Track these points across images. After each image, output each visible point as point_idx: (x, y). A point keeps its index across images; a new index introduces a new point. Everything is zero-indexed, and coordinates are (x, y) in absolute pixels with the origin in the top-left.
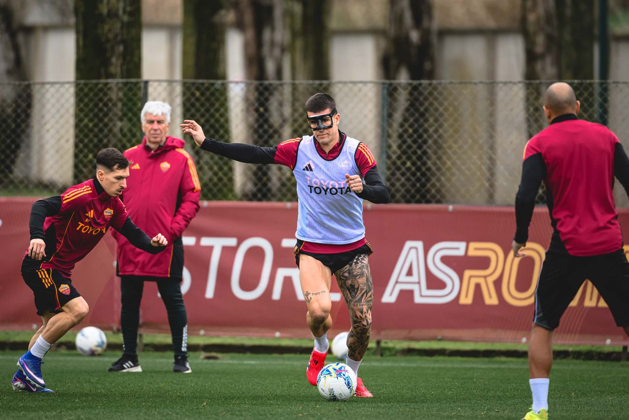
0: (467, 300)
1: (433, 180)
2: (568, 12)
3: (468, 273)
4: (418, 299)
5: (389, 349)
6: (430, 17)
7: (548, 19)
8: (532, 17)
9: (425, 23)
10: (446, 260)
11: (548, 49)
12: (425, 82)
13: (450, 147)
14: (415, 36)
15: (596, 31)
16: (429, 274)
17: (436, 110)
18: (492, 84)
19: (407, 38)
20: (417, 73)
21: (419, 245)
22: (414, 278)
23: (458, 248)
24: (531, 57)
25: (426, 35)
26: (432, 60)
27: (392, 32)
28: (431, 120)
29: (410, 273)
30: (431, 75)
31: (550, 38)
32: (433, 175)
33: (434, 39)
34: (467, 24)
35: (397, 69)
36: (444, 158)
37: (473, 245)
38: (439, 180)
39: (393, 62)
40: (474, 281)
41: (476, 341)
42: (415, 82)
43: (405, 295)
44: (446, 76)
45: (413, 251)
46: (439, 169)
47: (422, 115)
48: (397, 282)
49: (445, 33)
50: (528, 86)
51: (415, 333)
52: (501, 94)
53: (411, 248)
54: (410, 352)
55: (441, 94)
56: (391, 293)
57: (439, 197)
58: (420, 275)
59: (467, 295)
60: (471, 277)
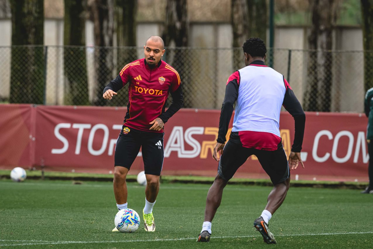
0: (204, 156)
1: (188, 96)
2: (254, 14)
3: (204, 143)
4: (180, 156)
5: (166, 180)
6: (186, 16)
7: (244, 18)
8: (236, 16)
9: (183, 19)
10: (194, 136)
11: (244, 32)
12: (184, 48)
13: (197, 80)
14: (178, 25)
15: (268, 23)
16: (185, 143)
17: (190, 62)
18: (216, 49)
19: (174, 26)
20: (179, 43)
21: (181, 128)
22: (178, 145)
23: (200, 130)
24: (236, 36)
25: (184, 24)
26: (187, 37)
27: (167, 23)
28: (187, 67)
29: (176, 142)
30: (186, 44)
31: (245, 27)
32: (188, 94)
33: (188, 27)
34: (204, 19)
35: (170, 41)
36: (194, 86)
37: (207, 129)
38: (191, 97)
39: (168, 38)
40: (207, 147)
41: (208, 176)
42: (179, 48)
43: (174, 154)
44: (194, 45)
45: (178, 132)
46: (191, 91)
47: (183, 64)
48: (170, 147)
49: (194, 24)
50: (234, 51)
51: (179, 172)
52: (221, 54)
53: (177, 130)
54: (176, 181)
55: (192, 54)
56: (167, 152)
57: (191, 105)
58: (181, 143)
59: (204, 154)
60: (206, 145)
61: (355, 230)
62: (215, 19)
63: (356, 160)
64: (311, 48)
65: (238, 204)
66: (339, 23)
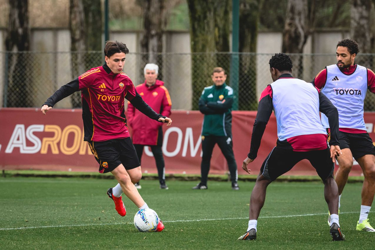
0: (44, 151)
1: (29, 97)
2: (91, 20)
3: (45, 139)
4: (22, 151)
5: (9, 174)
6: (28, 23)
7: (81, 24)
8: (74, 23)
9: (25, 25)
10: (35, 133)
11: (81, 37)
12: (25, 52)
13: (36, 82)
14: (20, 31)
15: (103, 28)
16: (27, 140)
17: (30, 65)
18: (55, 53)
19: (17, 32)
20: (21, 48)
21: (22, 126)
22: (20, 142)
23: (40, 128)
24: (74, 41)
25: (25, 30)
26: (28, 42)
27: (10, 29)
28: (28, 69)
29: (18, 139)
30: (28, 49)
31: (82, 32)
32: (29, 94)
33: (29, 33)
34: (44, 26)
35: (12, 46)
36: (34, 87)
37: (47, 127)
38: (31, 97)
39: (11, 43)
40: (48, 143)
41: (48, 170)
42: (21, 52)
43: (17, 150)
44: (35, 49)
45: (20, 130)
46: (31, 92)
47: (24, 67)
48: (13, 143)
49: (34, 30)
50: (72, 54)
51: (21, 166)
52: (60, 57)
53: (19, 128)
54: (18, 175)
55: (32, 57)
56: (10, 148)
57: (31, 104)
58: (23, 140)
59: (44, 149)
60: (46, 141)
61: (183, 218)
62: (54, 25)
63: (184, 154)
64: (143, 51)
65: (74, 196)
66: (168, 28)
